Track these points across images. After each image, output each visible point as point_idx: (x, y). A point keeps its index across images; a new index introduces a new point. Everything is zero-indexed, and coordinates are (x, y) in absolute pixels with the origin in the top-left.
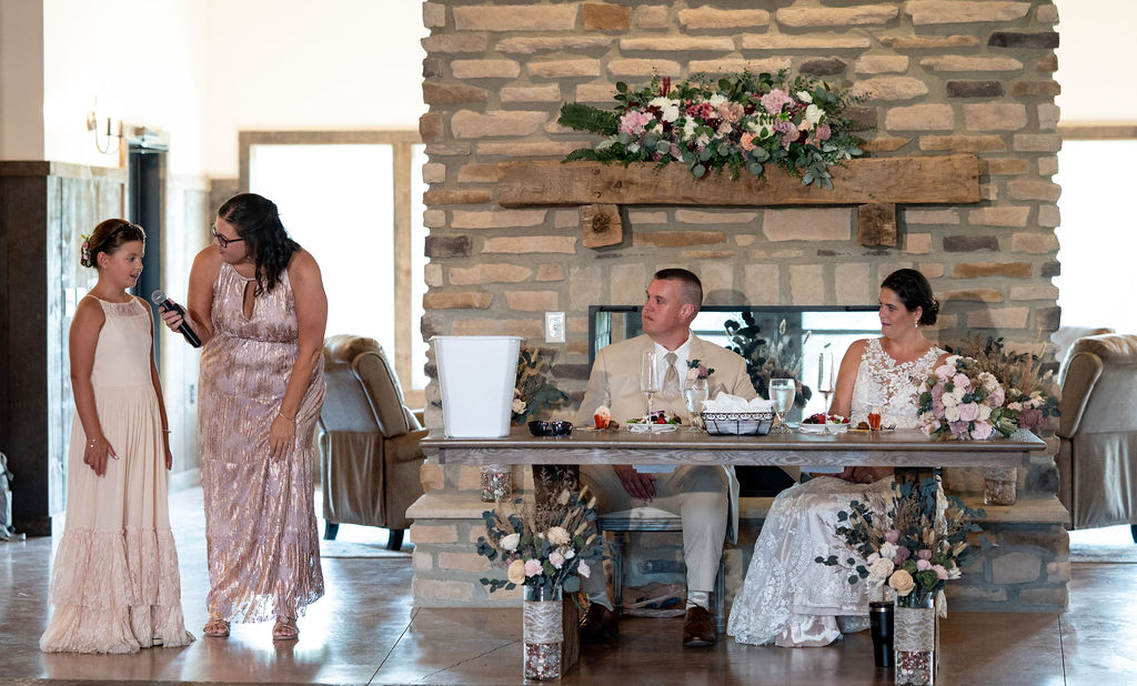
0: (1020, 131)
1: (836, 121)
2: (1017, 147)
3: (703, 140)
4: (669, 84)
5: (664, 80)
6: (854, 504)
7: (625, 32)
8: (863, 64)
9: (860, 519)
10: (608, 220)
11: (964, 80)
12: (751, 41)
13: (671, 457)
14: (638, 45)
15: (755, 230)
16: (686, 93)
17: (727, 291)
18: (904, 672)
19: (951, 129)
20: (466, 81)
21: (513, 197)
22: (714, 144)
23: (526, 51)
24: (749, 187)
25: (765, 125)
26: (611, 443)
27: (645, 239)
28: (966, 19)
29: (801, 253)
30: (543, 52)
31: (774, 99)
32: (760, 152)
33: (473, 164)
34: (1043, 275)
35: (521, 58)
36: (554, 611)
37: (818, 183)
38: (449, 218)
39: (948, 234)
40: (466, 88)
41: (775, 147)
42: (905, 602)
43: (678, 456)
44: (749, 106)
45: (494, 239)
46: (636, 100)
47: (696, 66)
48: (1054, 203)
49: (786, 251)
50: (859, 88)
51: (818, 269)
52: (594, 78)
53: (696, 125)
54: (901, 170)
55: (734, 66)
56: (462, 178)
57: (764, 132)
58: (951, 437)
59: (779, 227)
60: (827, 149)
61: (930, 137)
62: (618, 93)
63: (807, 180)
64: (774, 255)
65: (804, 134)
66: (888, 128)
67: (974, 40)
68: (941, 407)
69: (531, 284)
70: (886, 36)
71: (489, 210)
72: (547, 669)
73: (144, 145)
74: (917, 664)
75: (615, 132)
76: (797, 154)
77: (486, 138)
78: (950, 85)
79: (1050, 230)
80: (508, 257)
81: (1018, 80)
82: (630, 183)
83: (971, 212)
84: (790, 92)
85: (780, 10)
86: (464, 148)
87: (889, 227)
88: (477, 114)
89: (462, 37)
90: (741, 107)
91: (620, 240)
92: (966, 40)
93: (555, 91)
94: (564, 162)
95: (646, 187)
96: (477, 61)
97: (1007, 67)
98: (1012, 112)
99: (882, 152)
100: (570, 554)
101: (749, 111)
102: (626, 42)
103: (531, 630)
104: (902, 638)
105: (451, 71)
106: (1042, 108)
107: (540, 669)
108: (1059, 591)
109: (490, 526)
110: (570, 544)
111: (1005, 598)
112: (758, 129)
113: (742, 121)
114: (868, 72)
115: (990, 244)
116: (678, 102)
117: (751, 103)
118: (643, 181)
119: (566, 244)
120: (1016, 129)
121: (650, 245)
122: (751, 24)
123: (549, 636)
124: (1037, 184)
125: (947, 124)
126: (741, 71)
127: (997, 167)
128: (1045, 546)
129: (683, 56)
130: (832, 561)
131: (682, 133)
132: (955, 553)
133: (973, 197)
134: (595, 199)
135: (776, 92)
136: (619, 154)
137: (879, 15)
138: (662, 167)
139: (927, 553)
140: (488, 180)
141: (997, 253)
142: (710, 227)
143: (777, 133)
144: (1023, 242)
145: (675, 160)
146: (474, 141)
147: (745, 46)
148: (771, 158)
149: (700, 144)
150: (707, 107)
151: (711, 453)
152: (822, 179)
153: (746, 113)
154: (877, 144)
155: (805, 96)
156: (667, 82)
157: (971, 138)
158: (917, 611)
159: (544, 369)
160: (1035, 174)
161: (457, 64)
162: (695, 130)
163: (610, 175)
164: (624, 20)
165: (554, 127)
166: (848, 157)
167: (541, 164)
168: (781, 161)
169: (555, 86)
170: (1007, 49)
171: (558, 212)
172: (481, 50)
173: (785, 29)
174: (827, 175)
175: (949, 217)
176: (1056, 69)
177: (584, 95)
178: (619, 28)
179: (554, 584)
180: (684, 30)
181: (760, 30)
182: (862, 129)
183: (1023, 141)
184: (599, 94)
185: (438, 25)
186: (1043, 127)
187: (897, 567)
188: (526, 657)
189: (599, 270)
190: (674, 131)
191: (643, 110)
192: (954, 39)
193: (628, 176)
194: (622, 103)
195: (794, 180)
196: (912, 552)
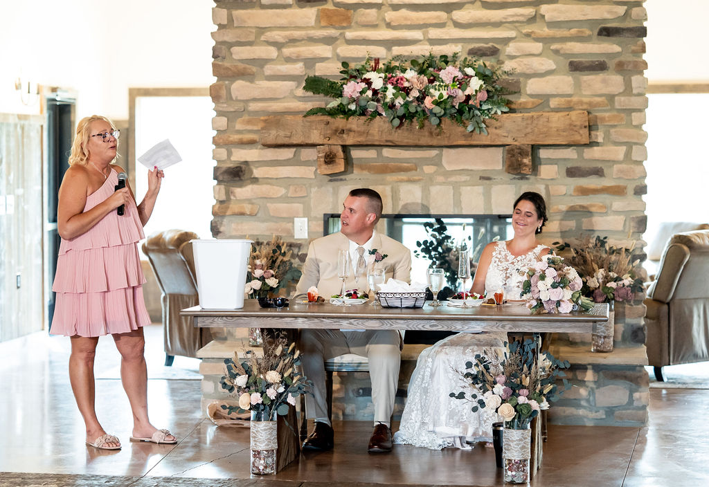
0: (619, 94)
1: (490, 88)
2: (617, 106)
3: (399, 101)
4: (378, 63)
5: (375, 60)
6: (477, 357)
7: (349, 27)
8: (511, 49)
9: (481, 367)
10: (335, 156)
11: (580, 60)
12: (434, 33)
13: (351, 324)
14: (357, 37)
15: (437, 162)
16: (389, 69)
17: (418, 204)
18: (509, 473)
19: (572, 93)
20: (242, 61)
21: (271, 140)
22: (406, 104)
23: (282, 40)
24: (431, 133)
25: (441, 91)
26: (309, 314)
27: (362, 168)
28: (582, 18)
29: (468, 178)
30: (293, 41)
31: (449, 73)
32: (437, 110)
33: (246, 117)
34: (635, 194)
35: (279, 45)
36: (271, 428)
37: (477, 131)
38: (230, 154)
39: (569, 165)
40: (241, 66)
41: (448, 106)
42: (510, 425)
43: (355, 323)
44: (432, 78)
45: (259, 169)
46: (355, 74)
47: (397, 50)
48: (642, 144)
49: (457, 176)
50: (508, 66)
51: (480, 189)
52: (327, 59)
53: (394, 91)
54: (535, 122)
55: (422, 50)
56: (238, 126)
57: (441, 96)
58: (544, 311)
59: (453, 160)
60: (485, 107)
61: (557, 99)
62: (342, 69)
63: (470, 128)
64: (449, 180)
65: (468, 97)
66: (528, 92)
67: (588, 32)
68: (537, 290)
69: (285, 199)
70: (526, 29)
71: (256, 149)
72: (266, 467)
73: (58, 99)
74: (518, 468)
75: (341, 96)
76: (462, 111)
77: (255, 100)
78: (571, 64)
79: (640, 163)
80: (269, 181)
81: (617, 60)
82: (350, 130)
83: (585, 150)
84: (460, 68)
85: (454, 12)
86: (240, 106)
87: (527, 161)
88: (248, 84)
89: (238, 31)
90: (426, 79)
91: (343, 169)
92: (582, 32)
93: (300, 68)
94: (305, 116)
95: (360, 133)
96: (248, 48)
97: (610, 51)
98: (614, 82)
99: (524, 109)
100: (282, 389)
101: (431, 81)
102: (350, 34)
103: (255, 441)
104: (508, 450)
105: (231, 54)
106: (635, 79)
107: (261, 468)
108: (641, 412)
109: (229, 369)
110: (281, 382)
111: (604, 417)
112: (437, 94)
113: (427, 88)
114: (514, 54)
115: (598, 172)
116: (383, 75)
117: (432, 75)
118: (359, 129)
119: (308, 172)
120: (617, 93)
121: (365, 172)
122: (434, 21)
123: (268, 445)
124: (632, 131)
125: (569, 90)
126: (427, 54)
127: (603, 119)
128: (631, 381)
129: (389, 44)
130: (461, 396)
131: (385, 97)
132: (545, 392)
133: (585, 140)
134: (326, 141)
135: (450, 68)
136: (342, 111)
137: (522, 15)
138: (371, 120)
139: (525, 392)
140: (255, 128)
141: (603, 179)
142: (406, 160)
143: (450, 97)
144: (621, 171)
145: (380, 115)
146: (246, 101)
147: (430, 36)
148: (445, 114)
149: (397, 104)
150: (402, 79)
151: (378, 321)
152: (480, 128)
153: (429, 83)
154: (521, 103)
155: (470, 71)
156: (377, 61)
157: (585, 100)
158: (518, 431)
159: (293, 256)
160: (630, 124)
161: (235, 49)
162: (394, 94)
163: (336, 125)
164: (348, 19)
165: (300, 92)
166: (499, 113)
167: (289, 118)
168: (452, 116)
169: (301, 65)
170: (611, 38)
171: (303, 150)
172: (250, 40)
173: (458, 25)
174: (483, 125)
175: (570, 154)
176: (644, 51)
177: (321, 70)
178: (344, 25)
179: (270, 409)
180: (389, 26)
181: (441, 25)
182: (510, 94)
183: (621, 102)
184: (331, 70)
185: (222, 23)
186: (635, 91)
187: (504, 401)
188: (252, 459)
189: (331, 190)
190: (379, 95)
191: (359, 80)
192: (574, 31)
193: (349, 126)
194: (345, 76)
195: (461, 129)
196: (514, 391)
